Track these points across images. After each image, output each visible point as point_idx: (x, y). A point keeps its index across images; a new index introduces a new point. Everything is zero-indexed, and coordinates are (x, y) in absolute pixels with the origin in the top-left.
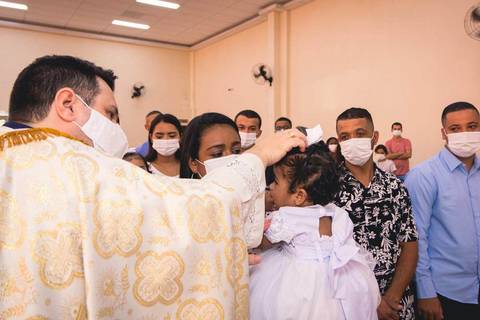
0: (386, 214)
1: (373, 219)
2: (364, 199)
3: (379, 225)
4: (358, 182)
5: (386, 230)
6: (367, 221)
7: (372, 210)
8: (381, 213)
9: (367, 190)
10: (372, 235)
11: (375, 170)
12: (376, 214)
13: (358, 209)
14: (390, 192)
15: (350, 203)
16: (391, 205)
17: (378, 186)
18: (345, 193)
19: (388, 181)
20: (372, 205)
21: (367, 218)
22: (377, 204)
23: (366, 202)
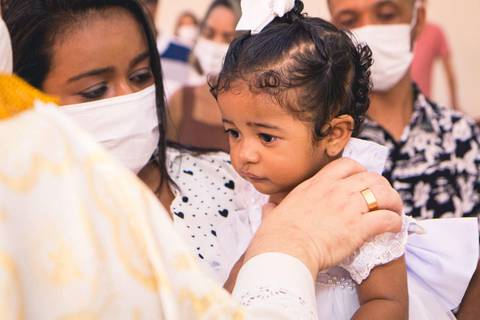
2: (394, 167)
4: (379, 128)
8: (432, 196)
9: (399, 145)
11: (415, 98)
12: (421, 200)
14: (450, 147)
16: (452, 177)
17: (425, 136)
19: (446, 123)
20: (413, 181)
22: (424, 178)
23: (398, 172)
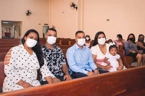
0: (58, 56)
1: (55, 58)
3: (56, 59)
5: (58, 61)
6: (53, 58)
7: (54, 55)
10: (54, 62)
12: (55, 56)
13: (51, 56)
15: (48, 55)
18: (47, 52)
21: (53, 57)
